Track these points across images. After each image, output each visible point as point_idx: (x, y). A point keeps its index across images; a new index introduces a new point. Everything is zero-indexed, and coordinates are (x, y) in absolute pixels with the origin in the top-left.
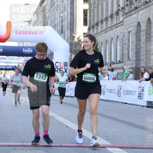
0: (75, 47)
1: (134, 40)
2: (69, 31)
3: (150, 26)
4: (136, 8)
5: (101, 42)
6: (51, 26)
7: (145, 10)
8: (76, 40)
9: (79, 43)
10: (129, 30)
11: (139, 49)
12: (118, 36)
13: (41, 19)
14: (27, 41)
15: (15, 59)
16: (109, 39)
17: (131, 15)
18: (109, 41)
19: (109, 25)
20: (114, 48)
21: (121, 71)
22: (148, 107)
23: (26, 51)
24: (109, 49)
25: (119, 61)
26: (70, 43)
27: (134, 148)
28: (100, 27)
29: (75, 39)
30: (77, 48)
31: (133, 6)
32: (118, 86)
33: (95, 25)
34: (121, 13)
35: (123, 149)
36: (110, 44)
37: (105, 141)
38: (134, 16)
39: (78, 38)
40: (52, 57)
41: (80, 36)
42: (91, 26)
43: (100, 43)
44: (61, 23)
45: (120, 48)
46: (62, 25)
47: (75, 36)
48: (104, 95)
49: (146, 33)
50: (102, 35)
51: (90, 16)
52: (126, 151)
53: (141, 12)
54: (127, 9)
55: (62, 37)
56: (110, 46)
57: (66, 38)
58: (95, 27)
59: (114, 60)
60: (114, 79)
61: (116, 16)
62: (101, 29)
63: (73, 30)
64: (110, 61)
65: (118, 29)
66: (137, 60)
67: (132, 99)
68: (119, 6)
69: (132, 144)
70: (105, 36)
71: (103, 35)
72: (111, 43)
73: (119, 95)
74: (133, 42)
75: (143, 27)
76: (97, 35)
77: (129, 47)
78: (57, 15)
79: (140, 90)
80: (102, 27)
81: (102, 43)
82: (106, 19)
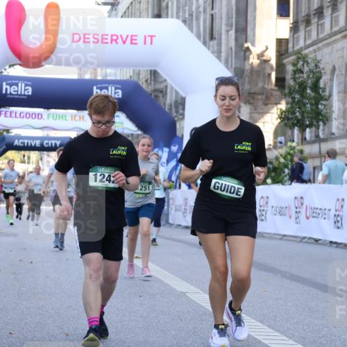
0: (250, 83)
2: (232, 33)
5: (331, 67)
6: (178, 17)
8: (254, 60)
9: (264, 69)
15: (69, 118)
26: (235, 68)
28: (327, 21)
29: (251, 57)
30: (257, 84)
33: (314, 14)
39: (260, 56)
40: (181, 112)
41: (267, 48)
42: (300, 19)
43: (328, 69)
44: (209, 9)
46: (212, 15)
47: (251, 48)
48: (339, 230)
50: (335, 46)
55: (212, 53)
57: (223, 55)
58: (314, 20)
62: (331, 28)
63: (245, 30)
70: (343, 48)
71: (339, 45)
76: (320, 45)
80: (334, 21)
81: (334, 69)
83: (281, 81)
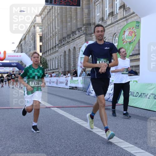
1: (63, 59)
3: (70, 53)
4: (64, 44)
6: (25, 53)
7: (67, 45)
10: (61, 54)
11: (66, 63)
12: (56, 57)
13: (20, 50)
14: (13, 60)
15: (8, 68)
16: (52, 59)
17: (62, 47)
19: (52, 52)
20: (54, 63)
21: (58, 73)
22: (70, 89)
23: (13, 65)
24: (52, 63)
25: (57, 68)
27: (63, 107)
28: (47, 53)
31: (62, 44)
32: (57, 80)
34: (57, 47)
35: (58, 108)
36: (52, 61)
37: (50, 105)
38: (63, 48)
42: (43, 53)
45: (57, 63)
48: (50, 84)
49: (69, 56)
51: (43, 48)
52: (60, 109)
53: (66, 46)
54: (60, 45)
58: (46, 53)
59: (54, 68)
61: (55, 48)
64: (52, 68)
65: (56, 54)
66: (64, 68)
67: (63, 85)
68: (56, 43)
71: (49, 57)
73: (57, 84)
74: (62, 60)
75: (67, 53)
76: (46, 57)
77: (61, 62)
78: (28, 48)
79: (66, 81)
80: (48, 53)
81: (49, 60)
82: (50, 49)
83: (41, 62)
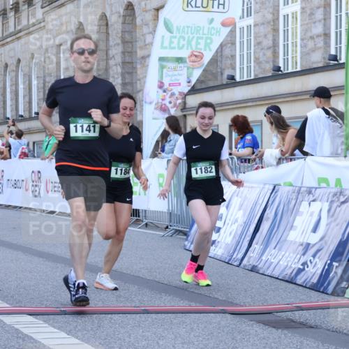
3: (107, 34)
10: (58, 41)
12: (33, 55)
16: (12, 63)
18: (12, 67)
20: (24, 83)
21: (42, 137)
24: (11, 86)
25: (37, 114)
32: (33, 172)
35: (38, 317)
36: (13, 74)
45: (38, 84)
56: (14, 79)
59: (24, 111)
60: (24, 155)
61: (26, 6)
64: (14, 113)
69: (59, 306)
70: (2, 54)
72: (17, 72)
73: (37, 193)
74: (67, 69)
82: (4, 13)
